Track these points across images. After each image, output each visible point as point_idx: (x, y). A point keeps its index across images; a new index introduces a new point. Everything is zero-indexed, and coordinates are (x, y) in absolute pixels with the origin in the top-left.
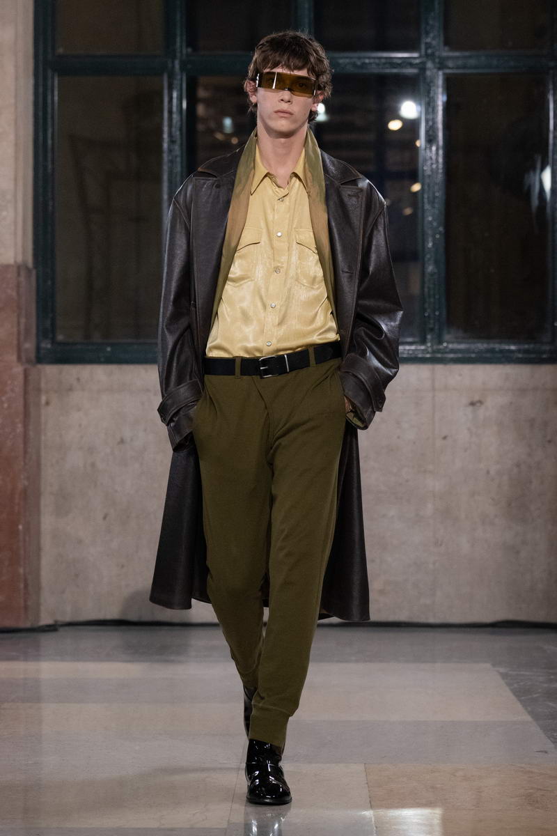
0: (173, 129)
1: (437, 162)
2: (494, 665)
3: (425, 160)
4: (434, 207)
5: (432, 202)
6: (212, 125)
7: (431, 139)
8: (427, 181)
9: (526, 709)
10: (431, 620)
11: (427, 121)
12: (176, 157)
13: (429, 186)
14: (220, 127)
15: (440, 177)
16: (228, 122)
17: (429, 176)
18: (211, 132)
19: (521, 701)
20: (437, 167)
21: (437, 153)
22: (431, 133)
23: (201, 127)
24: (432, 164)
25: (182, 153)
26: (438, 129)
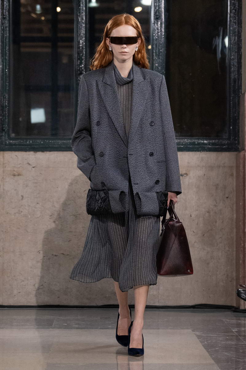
0: (4, 11)
1: (161, 31)
2: (193, 331)
3: (154, 30)
4: (159, 58)
5: (158, 56)
6: (30, 9)
7: (157, 18)
8: (155, 42)
9: (211, 357)
10: (157, 304)
11: (155, 7)
12: (6, 27)
13: (156, 45)
14: (34, 9)
15: (163, 40)
16: (38, 7)
17: (156, 39)
18: (29, 13)
19: (208, 351)
20: (161, 34)
21: (161, 27)
22: (157, 14)
23: (23, 10)
24: (158, 32)
25: (9, 25)
26: (161, 11)
